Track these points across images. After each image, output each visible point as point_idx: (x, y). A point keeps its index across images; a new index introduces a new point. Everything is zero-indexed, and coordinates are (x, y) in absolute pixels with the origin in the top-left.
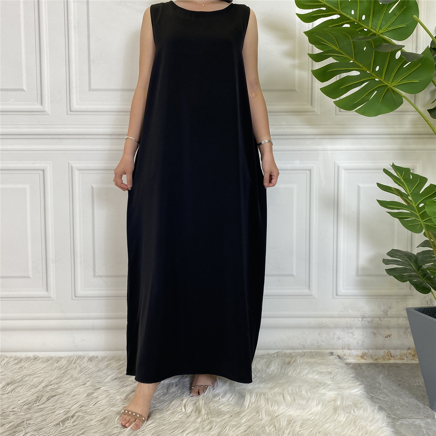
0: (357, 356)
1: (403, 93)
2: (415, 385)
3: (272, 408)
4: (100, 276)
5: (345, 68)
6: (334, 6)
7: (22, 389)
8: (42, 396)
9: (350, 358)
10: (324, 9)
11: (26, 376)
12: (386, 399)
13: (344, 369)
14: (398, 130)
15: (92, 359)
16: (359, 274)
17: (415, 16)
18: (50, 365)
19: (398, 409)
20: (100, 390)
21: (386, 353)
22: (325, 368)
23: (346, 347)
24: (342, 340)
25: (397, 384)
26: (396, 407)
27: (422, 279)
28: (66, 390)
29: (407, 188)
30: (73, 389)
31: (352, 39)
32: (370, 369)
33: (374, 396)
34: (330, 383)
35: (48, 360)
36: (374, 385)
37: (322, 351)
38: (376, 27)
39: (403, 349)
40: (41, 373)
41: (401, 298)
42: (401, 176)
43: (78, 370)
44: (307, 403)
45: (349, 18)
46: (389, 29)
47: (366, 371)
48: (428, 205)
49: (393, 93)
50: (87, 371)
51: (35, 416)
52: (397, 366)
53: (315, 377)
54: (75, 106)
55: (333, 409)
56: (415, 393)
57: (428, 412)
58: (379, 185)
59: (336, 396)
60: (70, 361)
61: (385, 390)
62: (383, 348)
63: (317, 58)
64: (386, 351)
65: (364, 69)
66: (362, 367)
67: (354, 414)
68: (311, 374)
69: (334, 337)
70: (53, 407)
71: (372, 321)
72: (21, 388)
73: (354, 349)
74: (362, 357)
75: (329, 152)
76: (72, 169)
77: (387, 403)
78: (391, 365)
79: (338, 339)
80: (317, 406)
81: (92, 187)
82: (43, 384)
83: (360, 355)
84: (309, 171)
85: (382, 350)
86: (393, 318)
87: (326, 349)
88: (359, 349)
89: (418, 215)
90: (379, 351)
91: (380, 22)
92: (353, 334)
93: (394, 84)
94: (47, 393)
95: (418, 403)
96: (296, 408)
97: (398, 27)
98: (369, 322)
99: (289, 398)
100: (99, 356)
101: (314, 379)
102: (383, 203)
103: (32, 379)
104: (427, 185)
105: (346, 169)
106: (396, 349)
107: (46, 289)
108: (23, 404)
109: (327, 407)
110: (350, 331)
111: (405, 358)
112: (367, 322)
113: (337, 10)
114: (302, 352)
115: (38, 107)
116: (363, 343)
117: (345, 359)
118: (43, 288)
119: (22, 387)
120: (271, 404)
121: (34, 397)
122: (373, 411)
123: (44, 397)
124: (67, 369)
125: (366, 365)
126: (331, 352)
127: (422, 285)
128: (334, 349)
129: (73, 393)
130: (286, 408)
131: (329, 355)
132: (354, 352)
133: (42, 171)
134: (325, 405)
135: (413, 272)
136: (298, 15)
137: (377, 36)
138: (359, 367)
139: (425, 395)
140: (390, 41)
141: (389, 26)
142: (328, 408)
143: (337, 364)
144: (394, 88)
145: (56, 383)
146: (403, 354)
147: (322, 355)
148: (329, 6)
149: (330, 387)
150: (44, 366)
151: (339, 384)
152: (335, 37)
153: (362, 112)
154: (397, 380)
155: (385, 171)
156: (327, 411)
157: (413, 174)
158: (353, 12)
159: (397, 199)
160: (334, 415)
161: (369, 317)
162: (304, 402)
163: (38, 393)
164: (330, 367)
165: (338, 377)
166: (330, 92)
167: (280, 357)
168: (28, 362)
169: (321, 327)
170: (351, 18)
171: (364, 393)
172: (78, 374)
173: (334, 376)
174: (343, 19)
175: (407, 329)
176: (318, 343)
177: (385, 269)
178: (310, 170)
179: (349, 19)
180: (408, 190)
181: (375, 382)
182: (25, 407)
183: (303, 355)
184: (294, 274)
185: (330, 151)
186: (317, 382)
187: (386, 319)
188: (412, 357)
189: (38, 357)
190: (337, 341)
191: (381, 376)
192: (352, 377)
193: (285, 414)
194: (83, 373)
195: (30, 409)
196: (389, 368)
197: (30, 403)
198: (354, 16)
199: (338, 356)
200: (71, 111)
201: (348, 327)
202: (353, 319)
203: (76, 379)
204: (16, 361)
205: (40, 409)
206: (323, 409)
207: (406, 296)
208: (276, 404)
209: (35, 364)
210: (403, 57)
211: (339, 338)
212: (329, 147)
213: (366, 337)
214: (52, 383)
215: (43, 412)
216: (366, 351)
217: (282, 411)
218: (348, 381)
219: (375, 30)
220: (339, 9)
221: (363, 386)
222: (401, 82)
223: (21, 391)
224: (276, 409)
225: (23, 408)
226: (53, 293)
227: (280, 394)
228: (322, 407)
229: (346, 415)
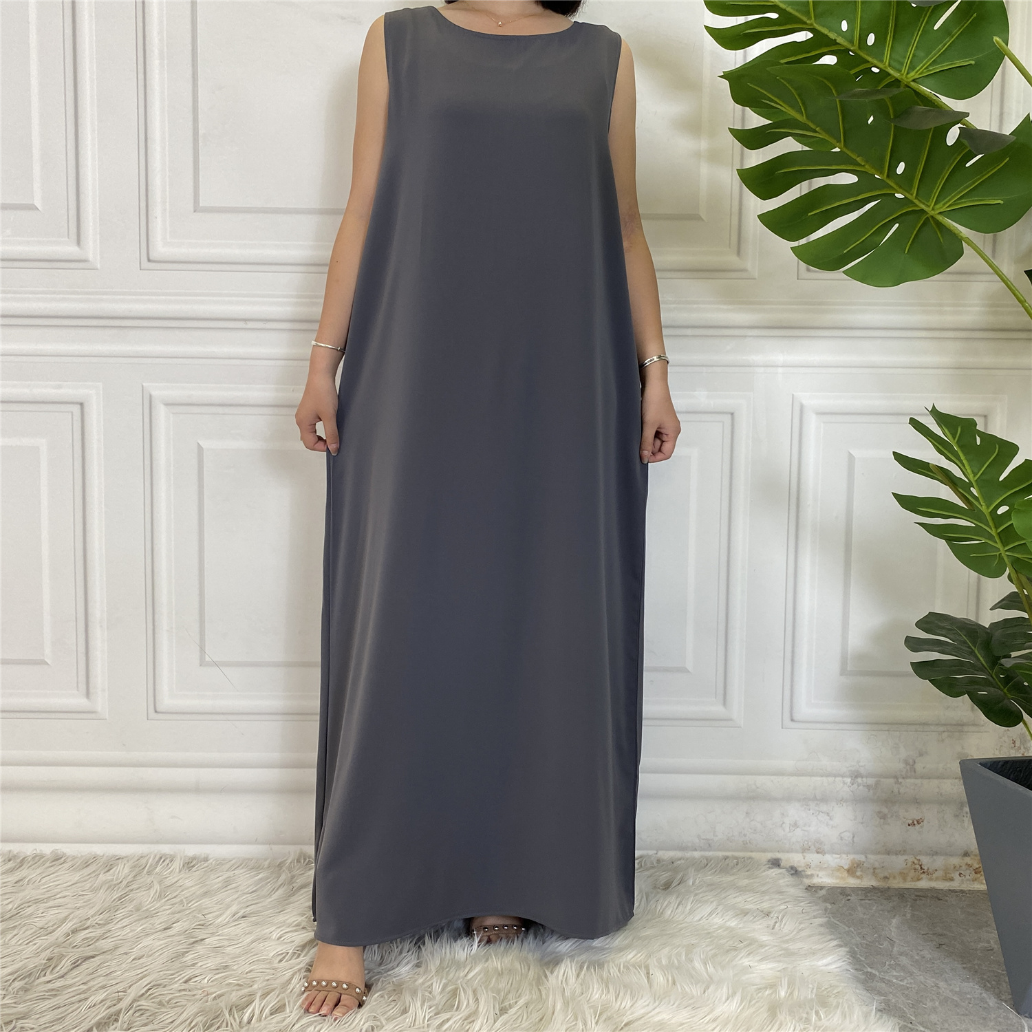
0: (838, 870)
1: (963, 231)
2: (979, 946)
3: (619, 1003)
4: (216, 664)
5: (820, 165)
6: (797, 11)
7: (16, 937)
8: (62, 957)
9: (821, 874)
10: (774, 16)
11: (30, 904)
12: (904, 983)
13: (802, 904)
14: (950, 319)
15: (192, 864)
16: (849, 669)
17: (996, 39)
18: (89, 877)
19: (934, 1009)
20: (204, 944)
21: (910, 864)
22: (756, 900)
23: (812, 847)
24: (803, 828)
25: (934, 943)
26: (929, 1004)
27: (1002, 691)
28: (122, 942)
29: (967, 467)
30: (138, 939)
31: (839, 93)
32: (869, 902)
33: (877, 974)
34: (764, 938)
35: (86, 863)
36: (877, 944)
37: (754, 855)
38: (902, 64)
39: (952, 856)
40: (64, 897)
41: (948, 731)
42: (954, 438)
43: (155, 891)
44: (704, 992)
45: (835, 40)
46: (933, 69)
47: (859, 908)
48: (1019, 511)
49: (939, 230)
50: (175, 894)
51: (38, 1007)
52: (935, 896)
53: (728, 924)
54: (161, 249)
55: (769, 1010)
56: (976, 967)
57: (1008, 1018)
58: (899, 457)
59: (778, 974)
60: (140, 867)
61: (904, 960)
62: (902, 852)
63: (753, 139)
64: (911, 859)
65: (868, 169)
66: (849, 898)
67: (819, 1023)
68: (720, 915)
69: (783, 823)
70: (84, 987)
71: (877, 784)
72: (11, 936)
73: (832, 852)
74: (851, 871)
75: (780, 370)
76: (150, 403)
77: (906, 992)
78: (921, 895)
79: (793, 826)
80: (728, 1002)
81: (200, 448)
82: (67, 927)
83: (846, 867)
84: (730, 416)
85: (899, 856)
86: (930, 778)
87: (764, 851)
88: (845, 853)
89: (993, 532)
90: (893, 857)
91: (911, 51)
92: (831, 815)
93: (942, 208)
94: (73, 950)
95: (984, 995)
96: (676, 1005)
97: (955, 64)
98: (868, 787)
99: (662, 978)
100: (210, 857)
101: (728, 928)
102: (908, 502)
103: (41, 911)
104: (1017, 461)
105: (820, 413)
106: (935, 853)
107: (84, 691)
108: (12, 977)
109: (754, 1004)
110: (824, 807)
111: (956, 876)
112: (864, 786)
113: (805, 19)
114: (702, 857)
115: (70, 250)
116: (853, 837)
117: (809, 877)
118: (78, 690)
119: (15, 932)
120: (616, 992)
121: (41, 960)
122: (866, 1016)
123: (66, 959)
124: (128, 889)
125: (860, 892)
126: (774, 857)
127: (1000, 705)
128: (783, 852)
129: (136, 952)
130: (651, 1003)
131: (768, 866)
132: (832, 860)
133: (79, 406)
134: (749, 998)
135: (979, 673)
136: (711, 31)
137: (902, 86)
138: (842, 897)
139: (1003, 974)
140: (935, 98)
141: (934, 62)
142: (757, 1005)
143: (783, 892)
144: (940, 218)
145: (99, 924)
146: (952, 867)
147: (748, 868)
148: (785, 10)
149: (763, 950)
150: (76, 879)
151: (787, 942)
152: (795, 90)
153: (862, 275)
154: (934, 934)
155: (914, 423)
156: (754, 1012)
157: (984, 436)
158: (844, 26)
159: (945, 492)
160: (770, 1026)
161: (870, 775)
162: (696, 991)
163: (51, 949)
164: (767, 897)
165: (785, 925)
166: (782, 223)
167: (647, 869)
168: (38, 868)
169: (753, 797)
170: (840, 40)
171: (849, 967)
172: (155, 903)
173: (776, 922)
174: (821, 43)
175: (962, 805)
176: (745, 835)
177: (912, 664)
178: (732, 414)
179: (834, 42)
180: (969, 471)
181: (880, 936)
182: (17, 984)
183: (704, 865)
184: (689, 666)
185: (781, 367)
186: (734, 937)
187: (912, 781)
188: (973, 875)
189: (64, 855)
190: (790, 832)
191: (894, 921)
192: (821, 925)
193: (650, 1017)
194: (166, 899)
195: (26, 990)
196: (916, 900)
197: (30, 974)
198: (848, 36)
199: (792, 868)
200: (149, 260)
201: (818, 798)
202: (831, 779)
203: (149, 915)
204: (11, 865)
205: (53, 990)
206: (743, 1009)
207: (963, 725)
208: (629, 992)
209: (53, 873)
210: (965, 142)
211: (795, 825)
212: (780, 358)
213: (862, 823)
214: (89, 923)
215: (59, 997)
216: (862, 858)
217: (643, 1011)
218: (810, 936)
219: (900, 71)
220: (809, 18)
221: (847, 949)
222: (960, 203)
223: (13, 942)
224: (629, 1005)
225: (10, 988)
226: (101, 702)
227: (640, 967)
228: (741, 1004)
229: (798, 1025)
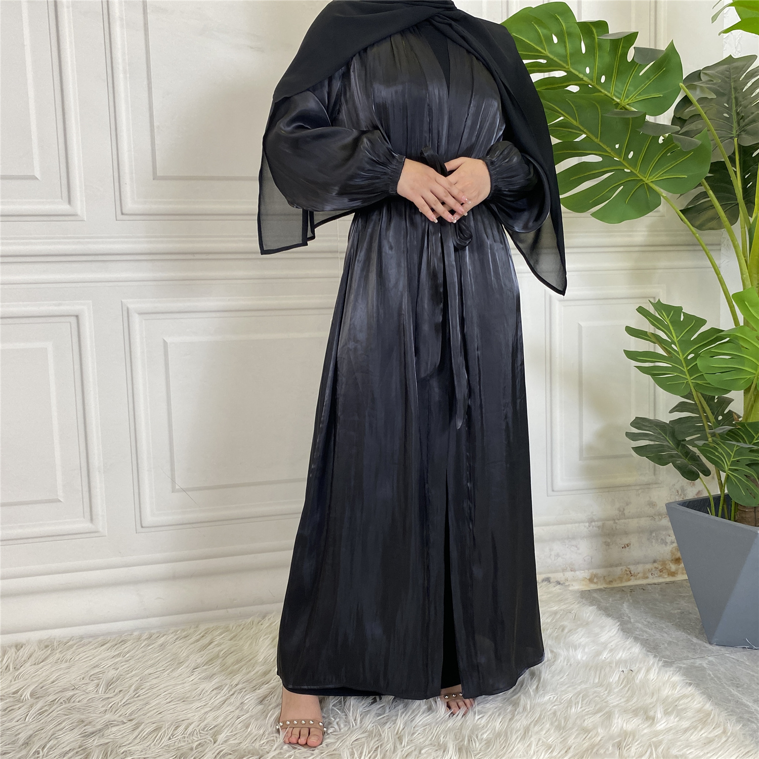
0: (583, 580)
4: (184, 490)
6: (560, 60)
9: (574, 583)
10: (543, 61)
16: (584, 456)
17: (681, 84)
19: (666, 648)
21: (624, 571)
23: (568, 568)
24: (563, 557)
25: (651, 614)
27: (686, 460)
32: (606, 596)
38: (621, 95)
39: (647, 563)
41: (642, 489)
42: (668, 317)
45: (581, 78)
46: (640, 98)
47: (602, 601)
49: (649, 191)
52: (643, 588)
54: (130, 205)
56: (679, 623)
57: (706, 647)
61: (639, 625)
62: (619, 565)
64: (624, 568)
65: (610, 154)
69: (551, 555)
71: (603, 525)
73: (580, 569)
74: (591, 580)
76: (127, 314)
78: (632, 589)
79: (557, 556)
81: (165, 342)
83: (588, 578)
85: (618, 567)
86: (633, 518)
88: (587, 569)
89: (684, 369)
90: (615, 569)
91: (626, 87)
92: (578, 547)
93: (653, 178)
97: (651, 96)
98: (599, 527)
102: (632, 355)
104: (703, 329)
105: (561, 301)
106: (637, 563)
107: (89, 518)
110: (574, 543)
111: (650, 575)
112: (596, 527)
115: (64, 207)
116: (591, 559)
117: (568, 586)
118: (84, 518)
125: (598, 592)
126: (546, 577)
127: (688, 469)
128: (551, 573)
132: (580, 574)
133: (76, 318)
135: (672, 451)
144: (652, 185)
146: (647, 570)
152: (575, 107)
154: (649, 609)
155: (641, 309)
157: (685, 315)
161: (599, 520)
170: (585, 79)
174: (571, 78)
175: (651, 532)
177: (633, 448)
180: (673, 335)
187: (623, 521)
188: (659, 574)
190: (555, 560)
191: (625, 605)
196: (631, 592)
198: (590, 77)
199: (557, 582)
200: (122, 214)
201: (570, 537)
202: (577, 525)
207: (649, 484)
213: (596, 550)
216: (595, 571)
219: (619, 98)
220: (567, 65)
222: (662, 177)
226: (101, 525)
